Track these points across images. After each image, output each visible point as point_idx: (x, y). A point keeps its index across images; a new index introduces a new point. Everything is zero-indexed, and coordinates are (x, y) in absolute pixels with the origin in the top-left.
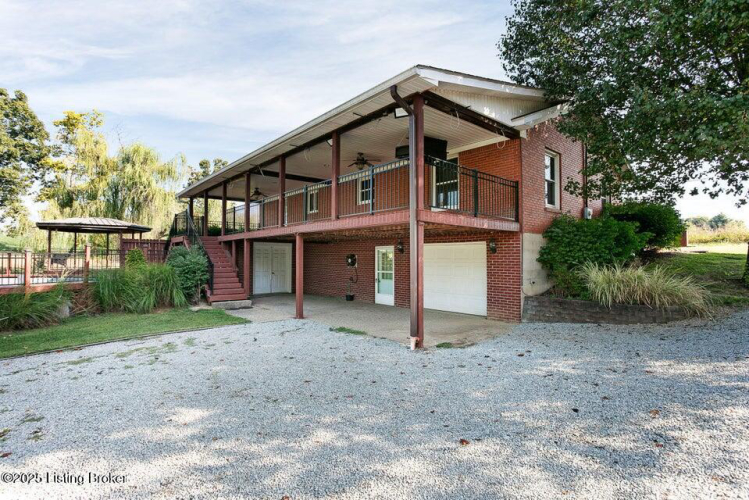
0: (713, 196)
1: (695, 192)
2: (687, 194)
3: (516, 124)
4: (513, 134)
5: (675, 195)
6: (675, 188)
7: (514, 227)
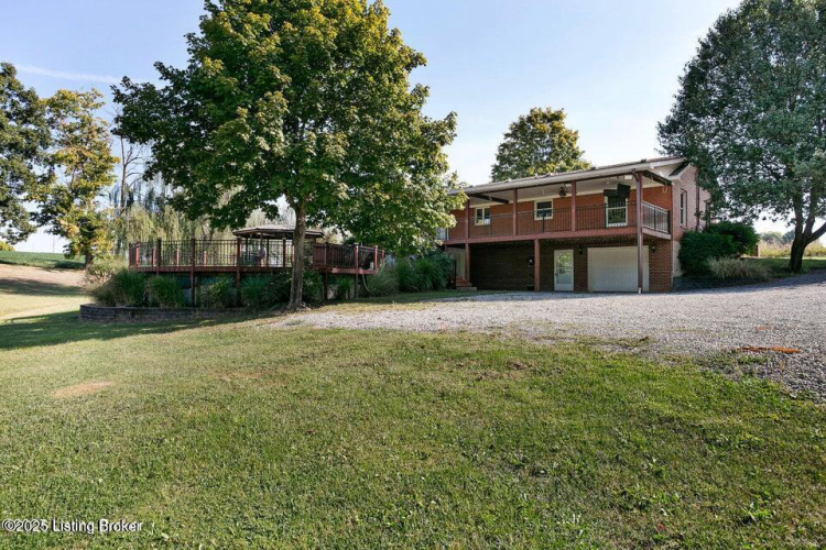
0: (774, 221)
1: (764, 219)
2: (760, 220)
3: (670, 178)
4: (669, 183)
5: (754, 220)
6: (754, 216)
7: (668, 237)
